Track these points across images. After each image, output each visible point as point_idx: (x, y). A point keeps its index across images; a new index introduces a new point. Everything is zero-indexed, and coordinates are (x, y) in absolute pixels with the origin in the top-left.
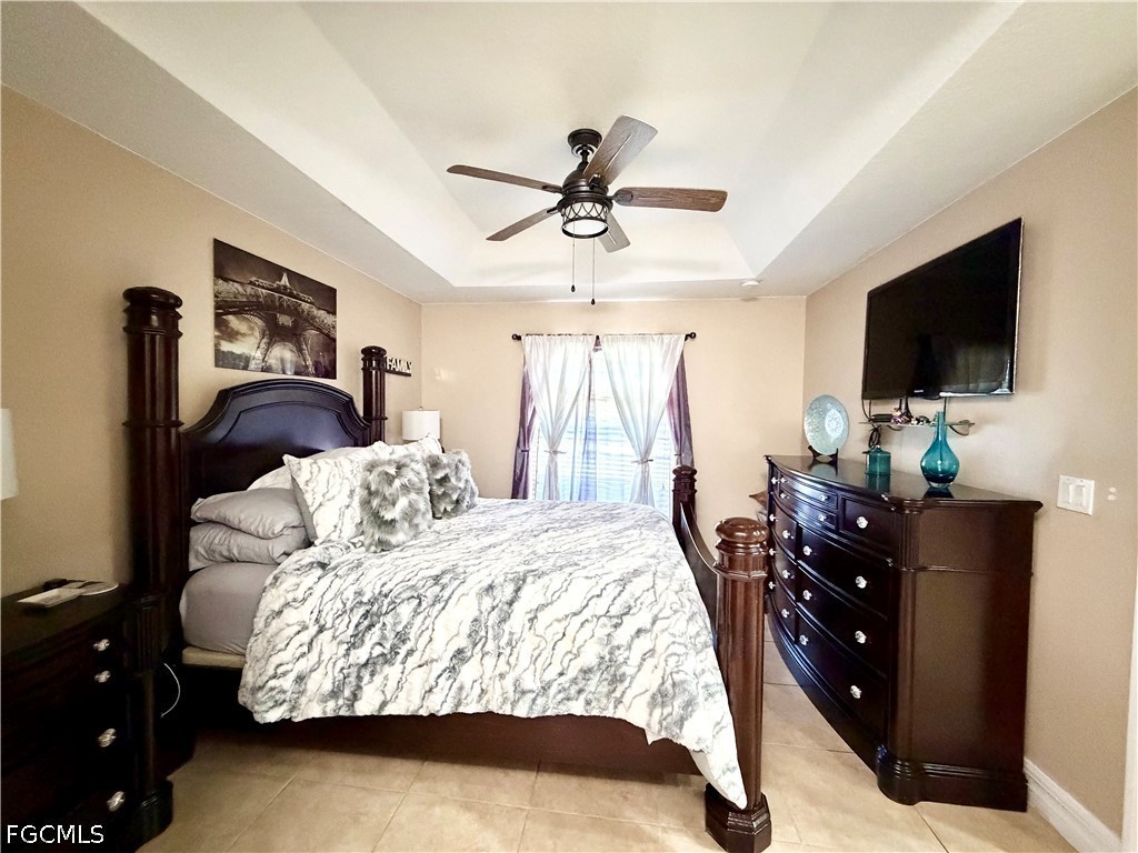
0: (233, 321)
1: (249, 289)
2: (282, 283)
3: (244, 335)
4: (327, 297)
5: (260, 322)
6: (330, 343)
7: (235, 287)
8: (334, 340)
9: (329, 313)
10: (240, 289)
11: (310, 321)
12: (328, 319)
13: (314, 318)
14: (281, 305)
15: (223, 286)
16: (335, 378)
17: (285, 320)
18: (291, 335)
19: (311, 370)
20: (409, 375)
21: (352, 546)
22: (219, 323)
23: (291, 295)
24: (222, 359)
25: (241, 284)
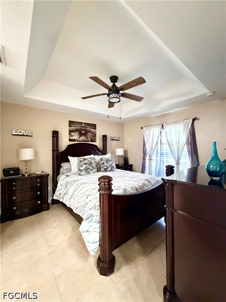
0: (72, 133)
1: (76, 128)
2: (83, 125)
3: (74, 136)
4: (94, 126)
5: (78, 133)
6: (95, 135)
7: (72, 128)
8: (96, 135)
9: (94, 129)
10: (74, 128)
11: (89, 131)
12: (94, 130)
13: (90, 131)
14: (82, 129)
15: (70, 128)
16: (96, 142)
17: (83, 132)
18: (85, 134)
19: (90, 141)
20: (119, 140)
21: (76, 174)
22: (70, 134)
23: (85, 127)
24: (70, 140)
25: (74, 127)
